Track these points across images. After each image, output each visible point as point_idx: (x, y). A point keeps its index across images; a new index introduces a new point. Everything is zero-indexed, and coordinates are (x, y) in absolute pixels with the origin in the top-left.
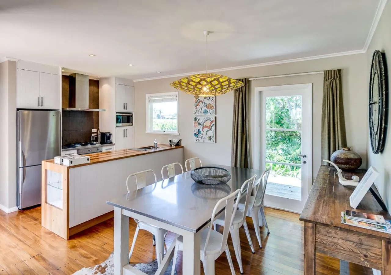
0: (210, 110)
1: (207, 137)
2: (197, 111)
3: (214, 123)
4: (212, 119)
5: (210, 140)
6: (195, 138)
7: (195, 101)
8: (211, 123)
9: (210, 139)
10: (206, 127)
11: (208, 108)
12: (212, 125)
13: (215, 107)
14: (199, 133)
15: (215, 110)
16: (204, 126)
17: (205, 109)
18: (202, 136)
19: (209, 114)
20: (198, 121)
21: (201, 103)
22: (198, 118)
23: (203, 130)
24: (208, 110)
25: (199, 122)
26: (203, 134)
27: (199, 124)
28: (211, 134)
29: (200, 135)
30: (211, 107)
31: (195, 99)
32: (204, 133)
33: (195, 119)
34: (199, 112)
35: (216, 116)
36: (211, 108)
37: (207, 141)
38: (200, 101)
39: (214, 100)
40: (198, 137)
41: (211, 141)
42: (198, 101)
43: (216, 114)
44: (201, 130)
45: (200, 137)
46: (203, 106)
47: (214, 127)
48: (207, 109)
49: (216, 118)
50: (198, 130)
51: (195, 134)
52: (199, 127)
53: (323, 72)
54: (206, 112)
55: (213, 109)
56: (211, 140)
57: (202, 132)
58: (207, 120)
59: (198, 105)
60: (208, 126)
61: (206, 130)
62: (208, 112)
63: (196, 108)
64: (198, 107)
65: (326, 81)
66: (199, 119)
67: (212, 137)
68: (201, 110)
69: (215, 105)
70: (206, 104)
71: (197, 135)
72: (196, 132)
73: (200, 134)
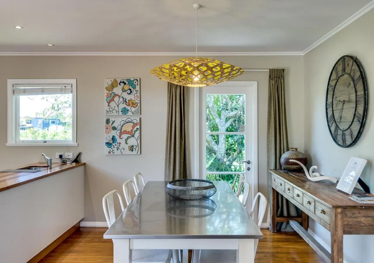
0: (132, 108)
1: (127, 147)
2: (111, 110)
3: (138, 127)
4: (135, 122)
5: (132, 151)
6: (107, 149)
7: (106, 94)
8: (133, 127)
9: (132, 148)
10: (126, 132)
11: (129, 105)
12: (135, 129)
13: (139, 105)
14: (113, 142)
15: (139, 108)
16: (122, 131)
17: (124, 107)
18: (118, 145)
19: (130, 113)
20: (112, 125)
21: (116, 99)
22: (111, 119)
23: (120, 137)
24: (129, 108)
25: (114, 125)
26: (120, 143)
27: (114, 128)
28: (133, 141)
29: (115, 145)
30: (133, 104)
31: (108, 92)
32: (123, 141)
33: (108, 121)
34: (114, 111)
35: (141, 116)
36: (134, 106)
37: (127, 152)
38: (116, 95)
39: (139, 94)
40: (112, 147)
41: (135, 152)
42: (113, 95)
43: (141, 114)
44: (117, 137)
45: (116, 147)
46: (119, 103)
47: (139, 132)
48: (126, 107)
49: (140, 119)
50: (111, 137)
51: (106, 143)
52: (114, 133)
53: (269, 70)
54: (125, 111)
55: (138, 107)
56: (134, 150)
57: (119, 140)
58: (128, 122)
59: (112, 100)
60: (129, 132)
61: (125, 136)
62: (128, 110)
63: (109, 106)
64: (113, 104)
65: (271, 80)
66: (114, 121)
67: (135, 146)
68: (116, 108)
69: (139, 102)
70: (124, 100)
71: (111, 144)
72: (109, 139)
73: (116, 143)
